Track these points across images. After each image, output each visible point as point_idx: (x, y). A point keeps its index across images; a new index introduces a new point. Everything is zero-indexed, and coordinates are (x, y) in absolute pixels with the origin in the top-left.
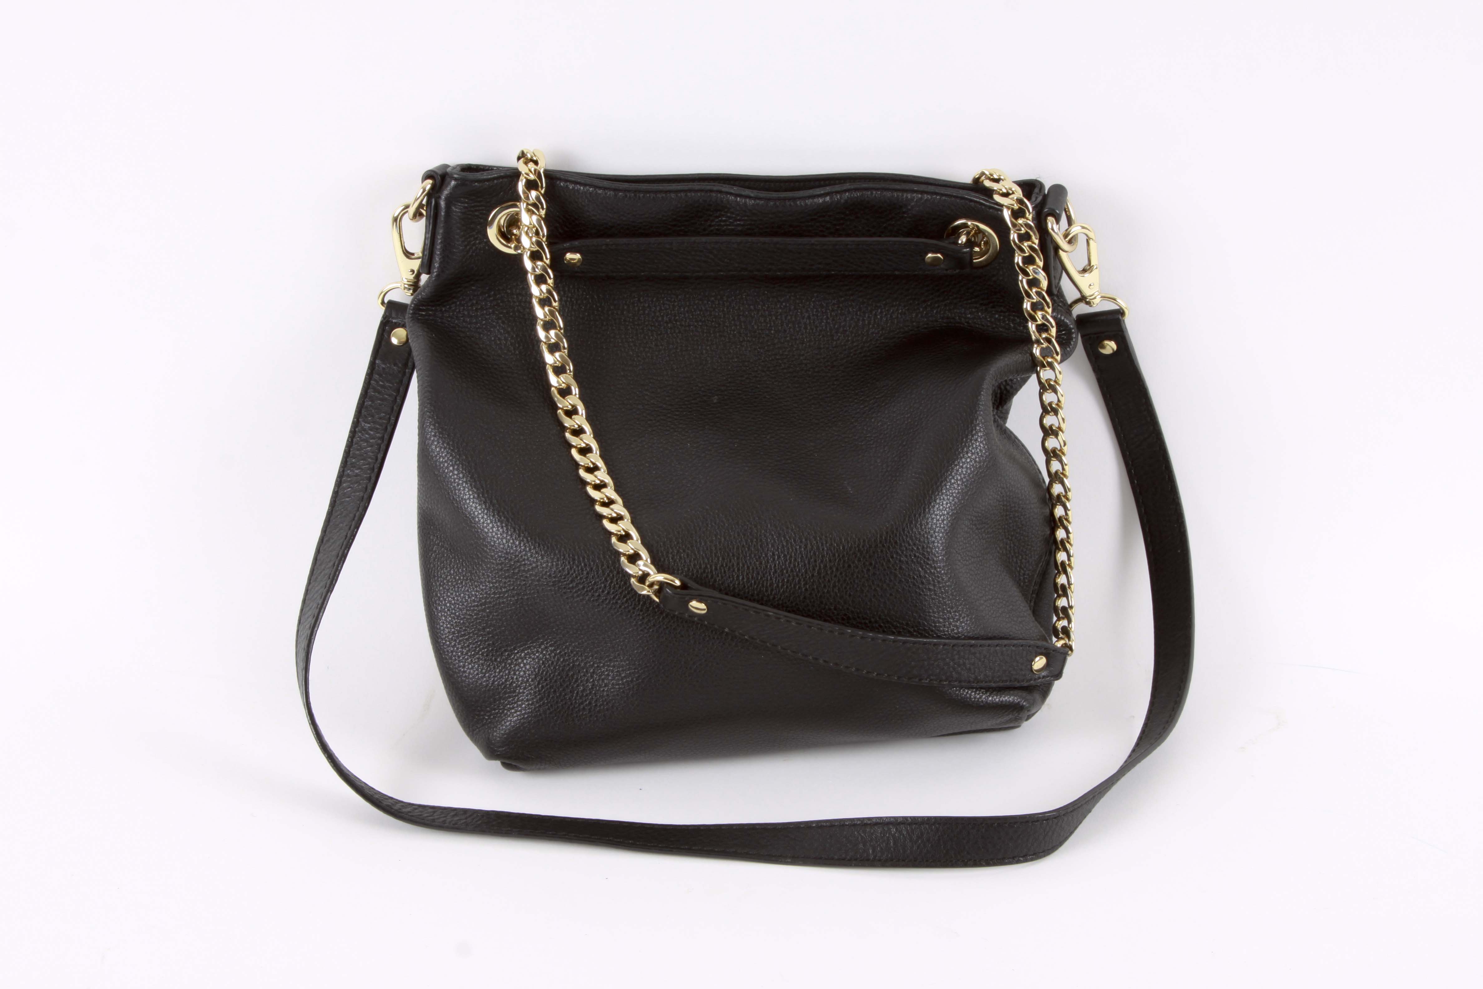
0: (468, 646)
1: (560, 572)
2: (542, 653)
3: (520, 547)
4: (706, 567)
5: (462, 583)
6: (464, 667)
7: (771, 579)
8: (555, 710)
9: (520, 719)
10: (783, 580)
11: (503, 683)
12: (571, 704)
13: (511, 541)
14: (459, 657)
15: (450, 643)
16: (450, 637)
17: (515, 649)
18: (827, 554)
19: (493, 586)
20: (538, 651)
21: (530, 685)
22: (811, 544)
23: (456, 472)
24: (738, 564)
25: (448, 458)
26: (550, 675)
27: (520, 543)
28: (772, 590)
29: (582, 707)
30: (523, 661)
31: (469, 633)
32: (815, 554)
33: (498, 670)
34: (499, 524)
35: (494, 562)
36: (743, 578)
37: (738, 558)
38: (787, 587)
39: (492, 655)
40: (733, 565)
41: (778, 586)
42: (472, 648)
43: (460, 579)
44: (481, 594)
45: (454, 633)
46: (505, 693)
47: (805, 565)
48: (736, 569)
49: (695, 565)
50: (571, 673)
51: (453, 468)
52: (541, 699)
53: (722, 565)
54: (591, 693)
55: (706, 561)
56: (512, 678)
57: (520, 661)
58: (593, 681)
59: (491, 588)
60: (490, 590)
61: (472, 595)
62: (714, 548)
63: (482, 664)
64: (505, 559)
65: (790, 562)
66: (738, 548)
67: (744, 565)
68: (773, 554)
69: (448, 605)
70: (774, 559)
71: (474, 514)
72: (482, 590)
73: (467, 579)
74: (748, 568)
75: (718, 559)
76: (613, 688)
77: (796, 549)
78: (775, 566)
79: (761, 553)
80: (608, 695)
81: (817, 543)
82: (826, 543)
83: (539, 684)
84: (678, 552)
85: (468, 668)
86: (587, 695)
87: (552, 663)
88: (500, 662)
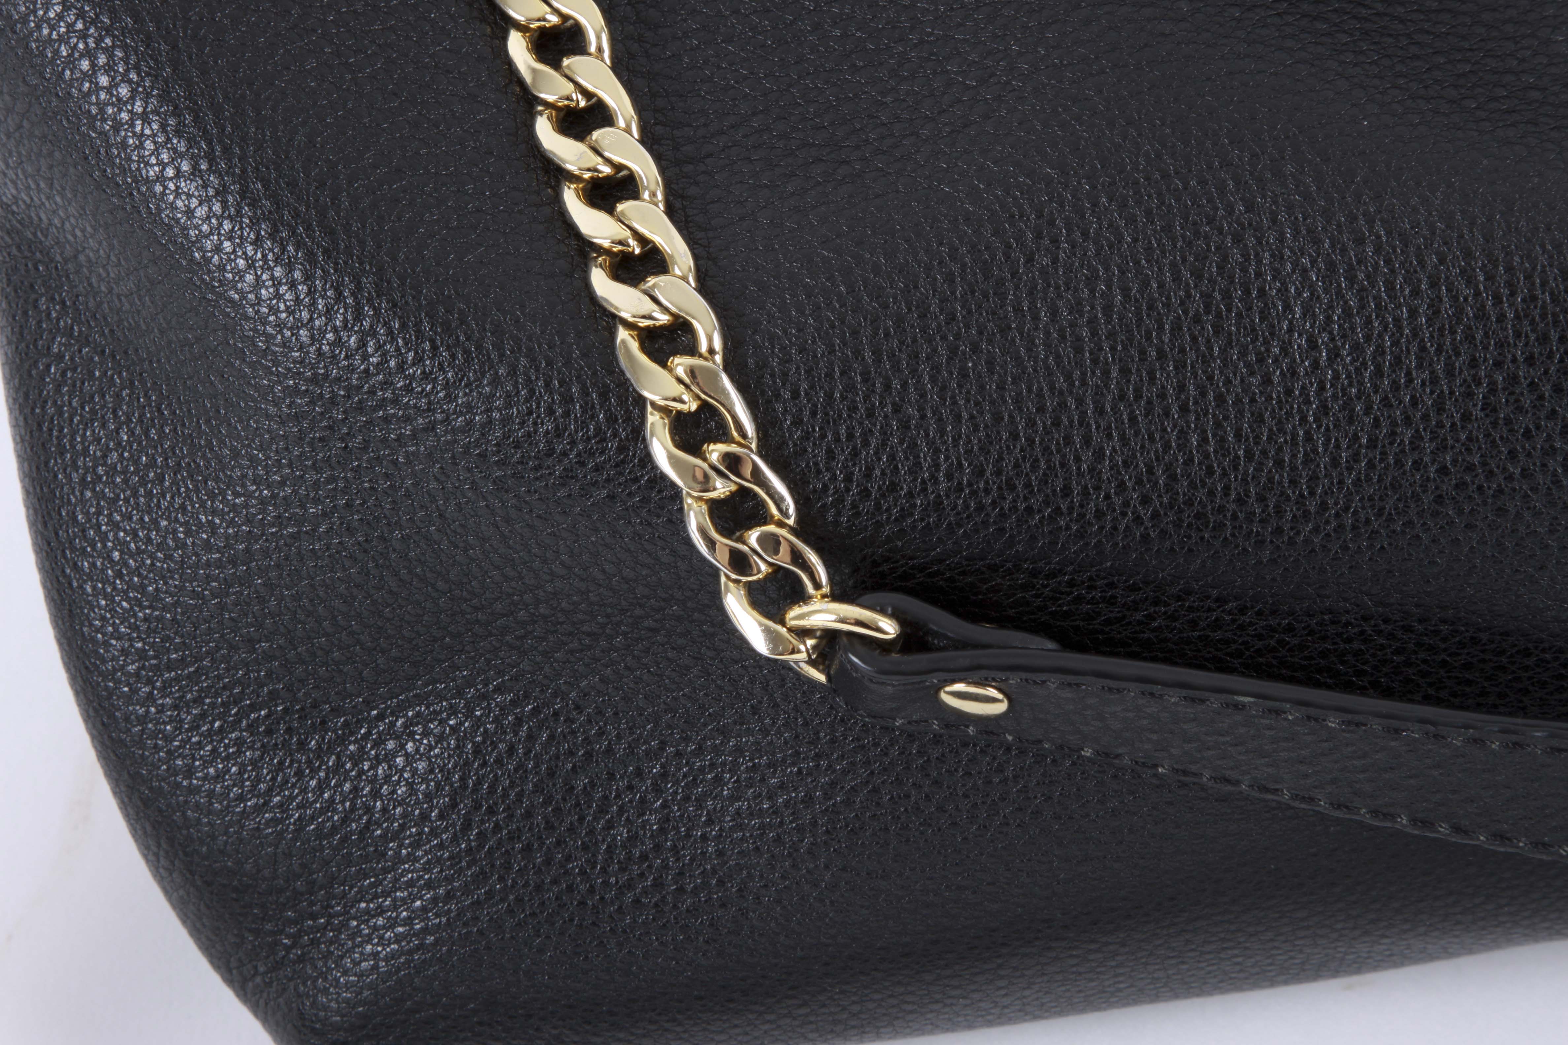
0: (198, 701)
1: (517, 445)
2: (469, 714)
3: (365, 357)
4: (1063, 405)
5: (161, 479)
6: (189, 772)
7: (1308, 438)
8: (533, 914)
9: (411, 952)
10: (1356, 438)
11: (334, 829)
12: (592, 890)
13: (330, 336)
14: (168, 739)
15: (134, 691)
16: (131, 668)
17: (369, 704)
18: (1518, 335)
19: (274, 496)
20: (453, 711)
21: (434, 833)
22: (1455, 298)
23: (104, 80)
24: (1182, 388)
25: (70, 26)
26: (505, 796)
27: (362, 344)
28: (1314, 478)
29: (629, 897)
30: (403, 746)
31: (198, 659)
32: (1469, 337)
33: (313, 783)
34: (278, 272)
35: (272, 410)
36: (1204, 440)
37: (1180, 366)
38: (1371, 465)
39: (289, 730)
40: (1162, 396)
41: (1335, 462)
42: (213, 705)
43: (152, 464)
44: (231, 523)
45: (142, 655)
46: (348, 861)
47: (1434, 380)
48: (1174, 409)
49: (1018, 401)
50: (581, 782)
51: (93, 65)
52: (482, 877)
53: (1122, 397)
54: (657, 848)
55: (1060, 382)
56: (369, 810)
57: (391, 745)
58: (664, 806)
59: (263, 502)
60: (263, 511)
61: (200, 525)
62: (1085, 333)
63: (254, 762)
64: (312, 402)
65: (1379, 372)
66: (1176, 328)
67: (1203, 394)
68: (1313, 345)
69: (116, 555)
70: (1316, 364)
71: (187, 236)
72: (234, 508)
73: (178, 468)
74: (1220, 399)
75: (1106, 373)
76: (740, 827)
77: (1397, 320)
78: (1322, 388)
79: (1266, 342)
80: (720, 853)
81: (1477, 294)
82: (1513, 294)
83: (467, 826)
84: (953, 351)
85: (205, 778)
86: (644, 857)
87: (511, 750)
88: (319, 753)
